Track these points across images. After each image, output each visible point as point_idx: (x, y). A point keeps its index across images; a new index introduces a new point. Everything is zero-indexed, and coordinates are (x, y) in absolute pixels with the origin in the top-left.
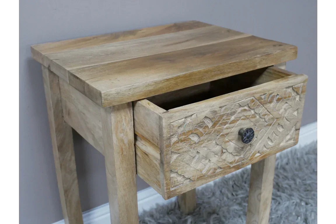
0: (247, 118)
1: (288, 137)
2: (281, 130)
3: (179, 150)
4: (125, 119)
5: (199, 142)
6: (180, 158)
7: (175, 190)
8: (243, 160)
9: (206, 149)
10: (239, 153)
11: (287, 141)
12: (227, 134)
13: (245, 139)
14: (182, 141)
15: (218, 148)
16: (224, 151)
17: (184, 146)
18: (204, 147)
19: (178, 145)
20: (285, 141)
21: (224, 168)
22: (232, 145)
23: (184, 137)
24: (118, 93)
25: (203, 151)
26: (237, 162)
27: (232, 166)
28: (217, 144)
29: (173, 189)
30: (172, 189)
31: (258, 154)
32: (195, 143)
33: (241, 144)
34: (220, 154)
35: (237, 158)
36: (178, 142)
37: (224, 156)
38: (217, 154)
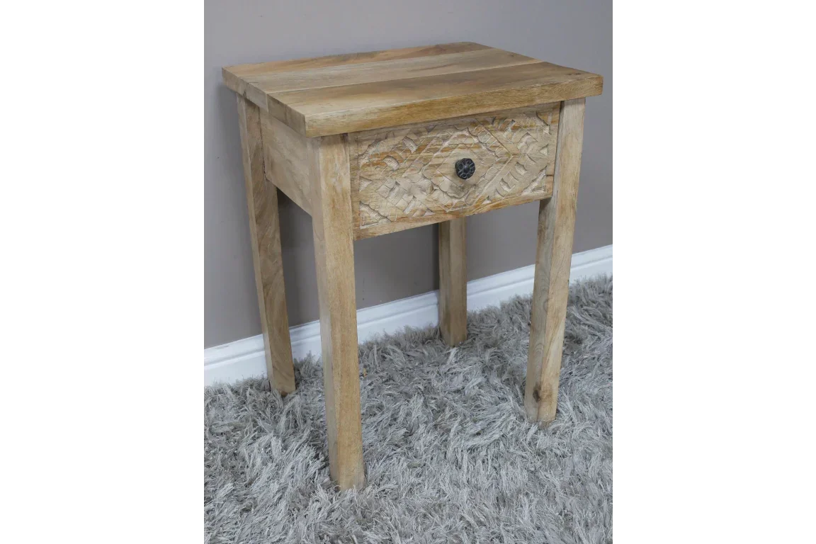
0: (466, 147)
1: (535, 185)
2: (523, 172)
3: (370, 175)
4: (339, 158)
5: (398, 169)
6: (372, 187)
7: (367, 229)
8: (465, 205)
9: (408, 181)
10: (458, 194)
11: (534, 190)
12: (439, 165)
13: (461, 173)
14: (374, 165)
15: (426, 183)
16: (435, 188)
17: (378, 173)
18: (405, 177)
19: (368, 168)
20: (530, 189)
21: (435, 211)
22: (446, 182)
23: (377, 159)
24: (327, 120)
25: (404, 184)
26: (455, 207)
27: (447, 211)
28: (425, 178)
29: (365, 227)
30: (362, 228)
31: (488, 202)
32: (393, 170)
33: (458, 182)
34: (429, 191)
35: (455, 201)
36: (369, 166)
37: (436, 195)
38: (425, 191)
